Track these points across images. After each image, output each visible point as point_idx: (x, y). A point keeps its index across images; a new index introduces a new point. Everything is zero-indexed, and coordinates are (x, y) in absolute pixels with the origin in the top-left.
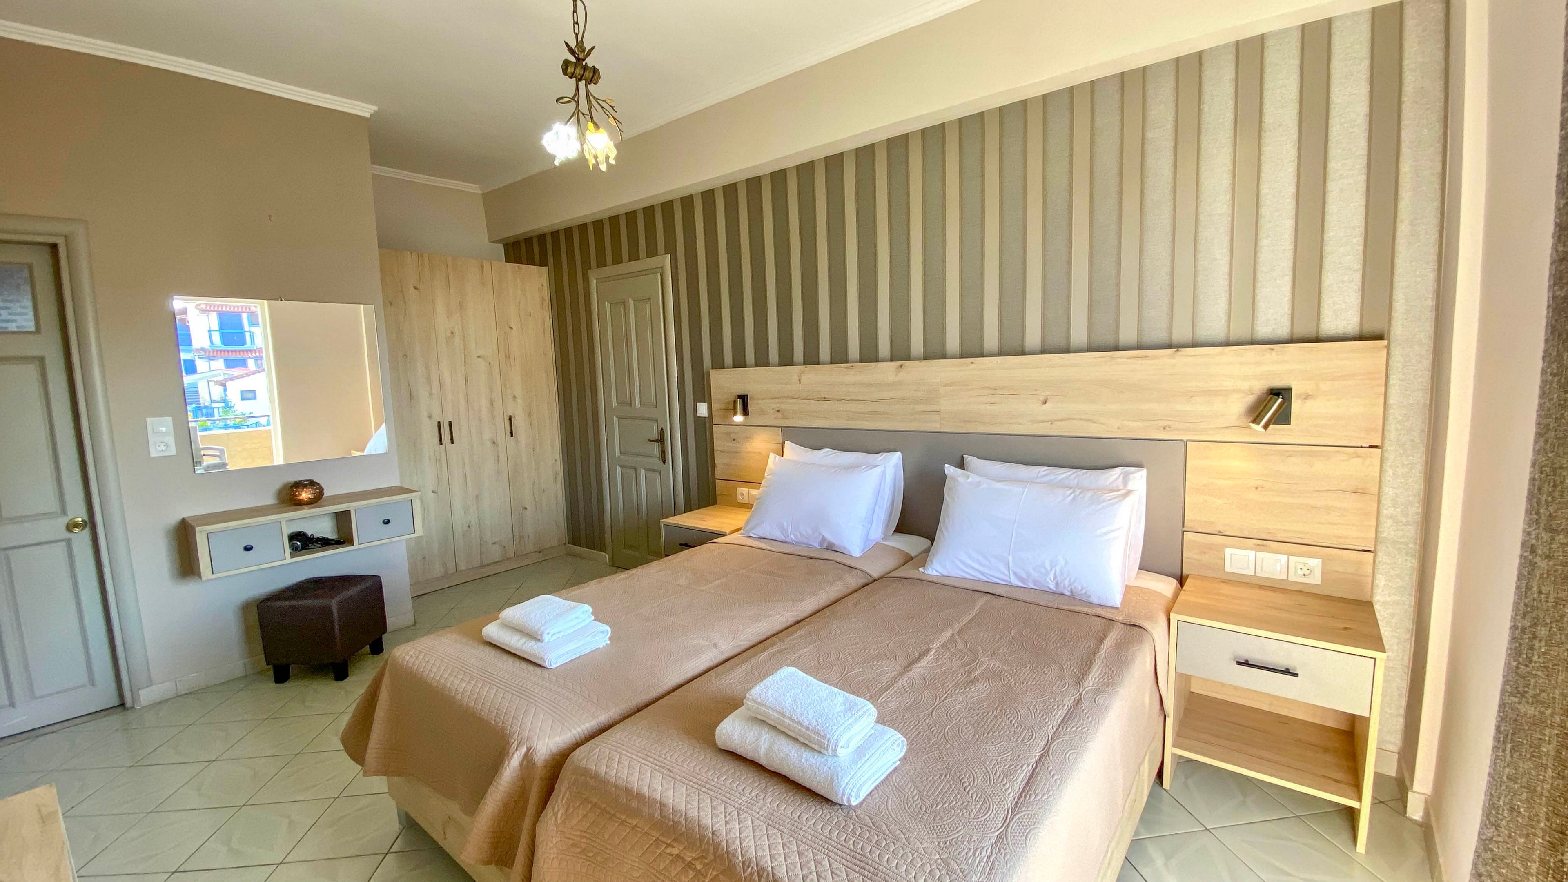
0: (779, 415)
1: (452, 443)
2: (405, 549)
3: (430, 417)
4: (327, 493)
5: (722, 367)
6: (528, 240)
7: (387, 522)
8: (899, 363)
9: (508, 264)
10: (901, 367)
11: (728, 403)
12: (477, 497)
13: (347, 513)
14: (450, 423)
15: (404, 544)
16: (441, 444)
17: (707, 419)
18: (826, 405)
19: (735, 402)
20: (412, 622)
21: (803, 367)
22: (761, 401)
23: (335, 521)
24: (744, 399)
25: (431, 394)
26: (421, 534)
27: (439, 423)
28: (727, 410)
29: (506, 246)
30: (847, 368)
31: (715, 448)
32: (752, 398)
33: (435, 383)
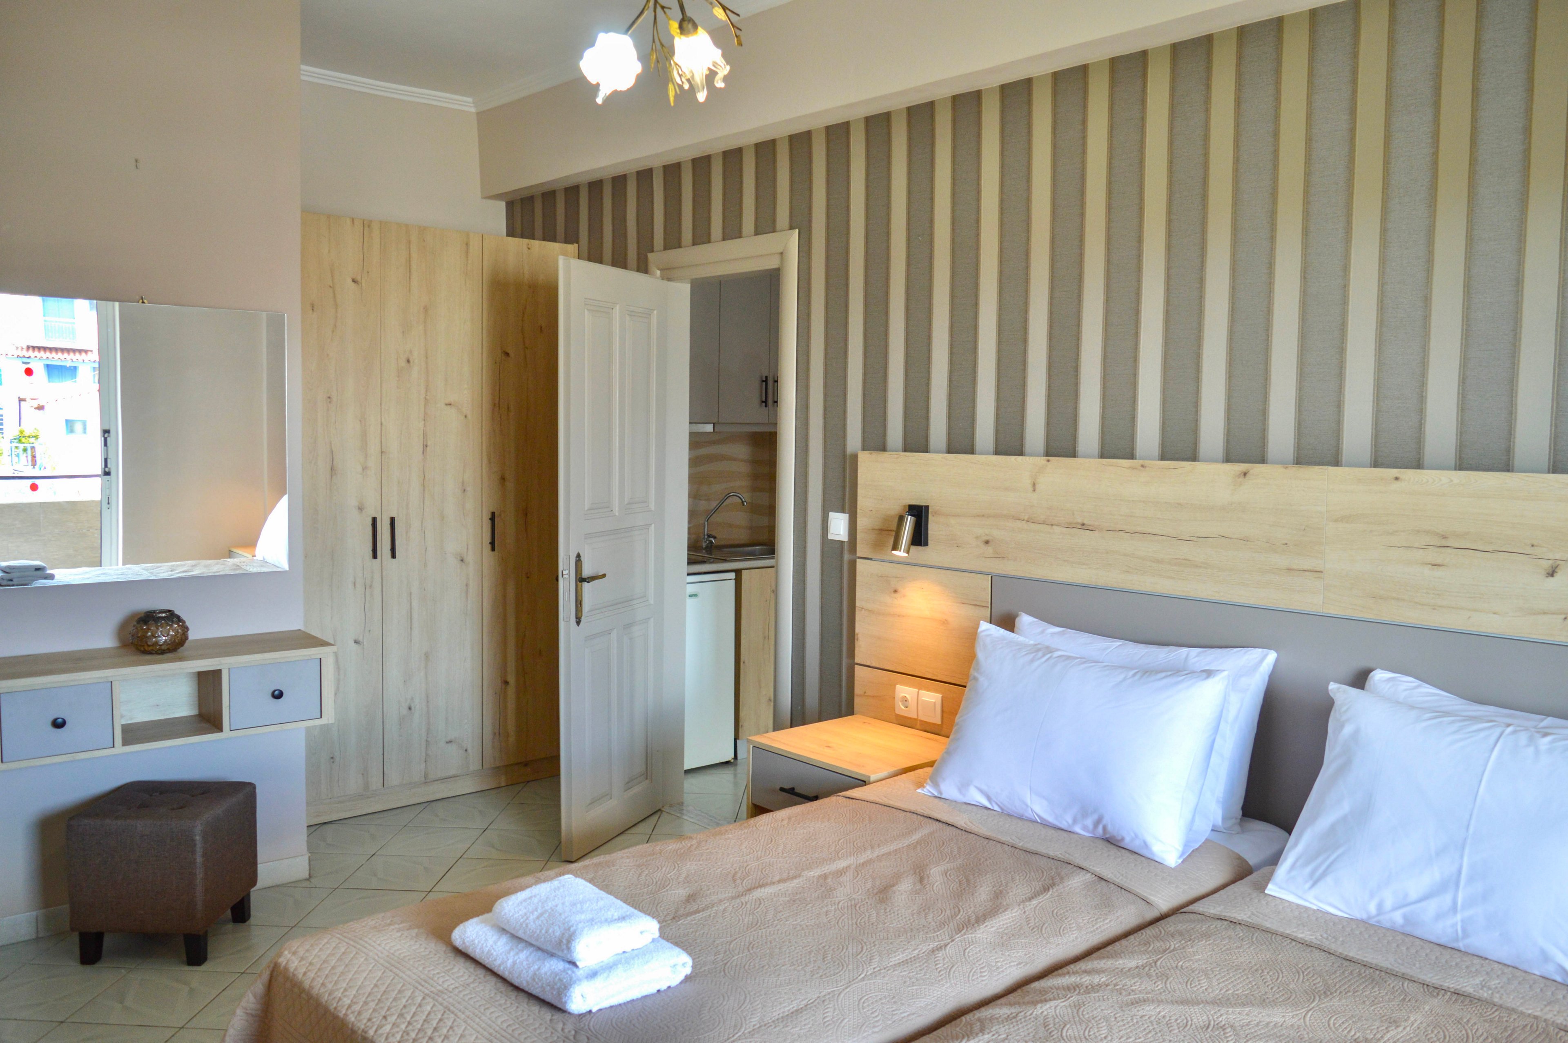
0: (989, 550)
1: (393, 556)
2: (303, 743)
3: (361, 509)
4: (192, 635)
5: (882, 447)
6: (549, 195)
7: (278, 695)
8: (1243, 467)
9: (510, 239)
10: (1245, 474)
11: (886, 519)
12: (427, 655)
13: (217, 674)
14: (392, 520)
15: (302, 736)
16: (375, 556)
17: (846, 544)
18: (1084, 539)
19: (901, 519)
20: (306, 875)
21: (1042, 460)
22: (953, 521)
23: (196, 687)
24: (919, 513)
25: (365, 468)
26: (332, 721)
27: (374, 520)
28: (882, 531)
29: (510, 205)
30: (1133, 468)
31: (858, 603)
32: (936, 513)
33: (374, 448)
